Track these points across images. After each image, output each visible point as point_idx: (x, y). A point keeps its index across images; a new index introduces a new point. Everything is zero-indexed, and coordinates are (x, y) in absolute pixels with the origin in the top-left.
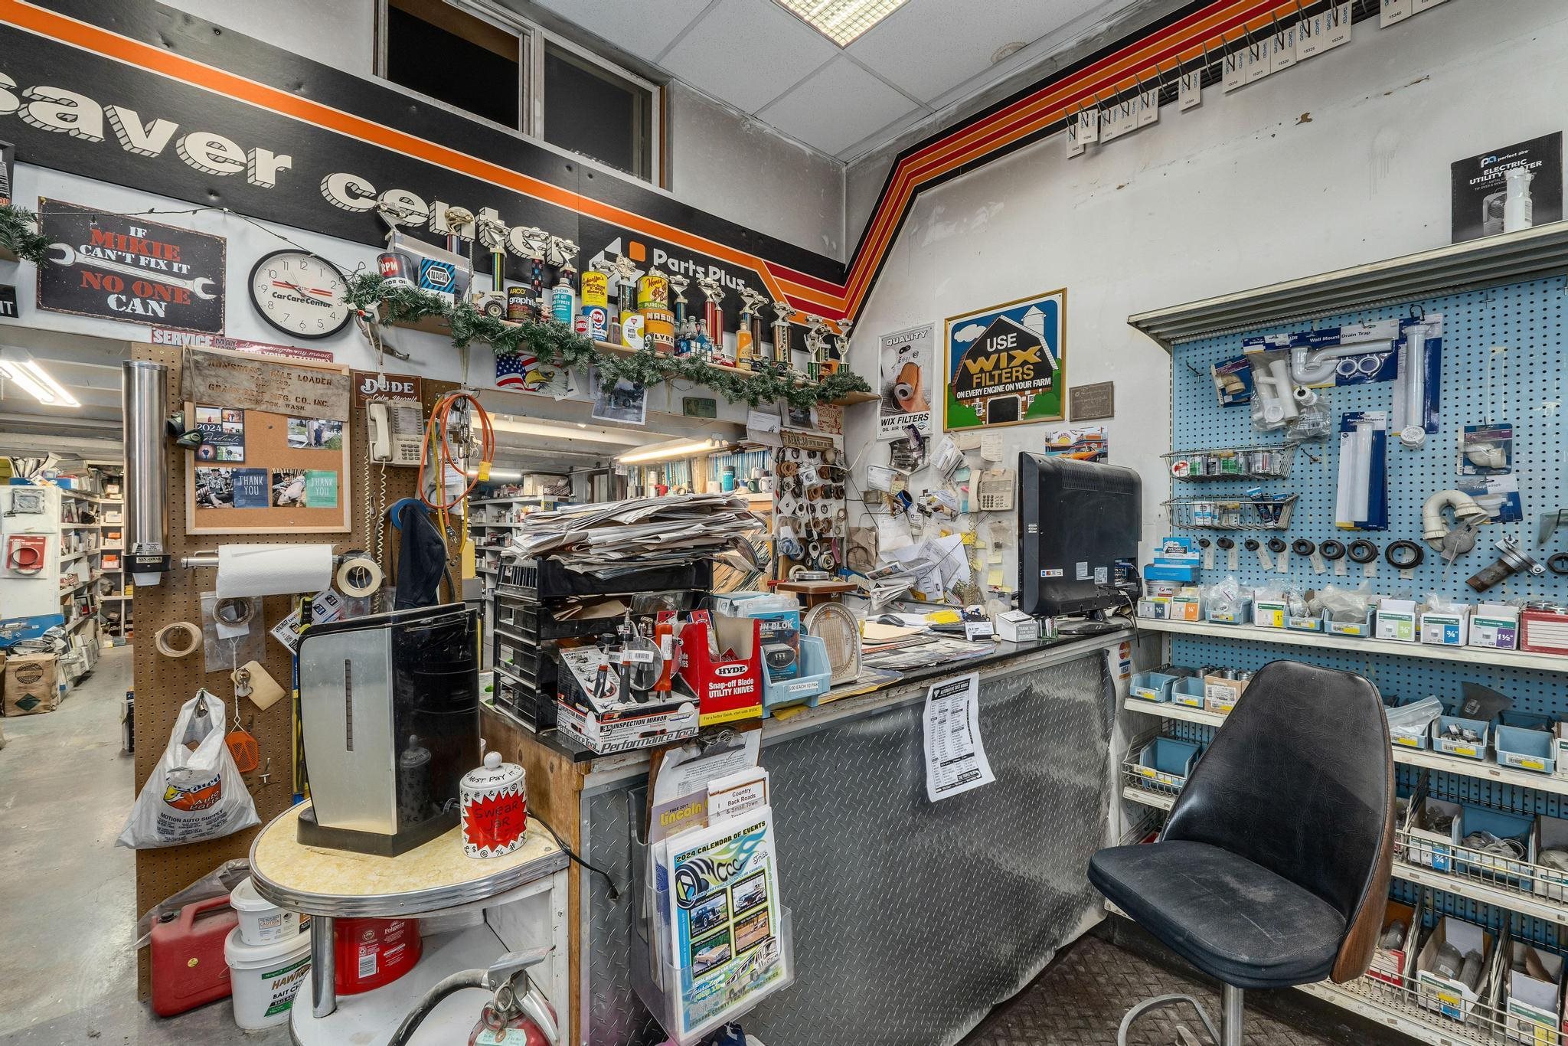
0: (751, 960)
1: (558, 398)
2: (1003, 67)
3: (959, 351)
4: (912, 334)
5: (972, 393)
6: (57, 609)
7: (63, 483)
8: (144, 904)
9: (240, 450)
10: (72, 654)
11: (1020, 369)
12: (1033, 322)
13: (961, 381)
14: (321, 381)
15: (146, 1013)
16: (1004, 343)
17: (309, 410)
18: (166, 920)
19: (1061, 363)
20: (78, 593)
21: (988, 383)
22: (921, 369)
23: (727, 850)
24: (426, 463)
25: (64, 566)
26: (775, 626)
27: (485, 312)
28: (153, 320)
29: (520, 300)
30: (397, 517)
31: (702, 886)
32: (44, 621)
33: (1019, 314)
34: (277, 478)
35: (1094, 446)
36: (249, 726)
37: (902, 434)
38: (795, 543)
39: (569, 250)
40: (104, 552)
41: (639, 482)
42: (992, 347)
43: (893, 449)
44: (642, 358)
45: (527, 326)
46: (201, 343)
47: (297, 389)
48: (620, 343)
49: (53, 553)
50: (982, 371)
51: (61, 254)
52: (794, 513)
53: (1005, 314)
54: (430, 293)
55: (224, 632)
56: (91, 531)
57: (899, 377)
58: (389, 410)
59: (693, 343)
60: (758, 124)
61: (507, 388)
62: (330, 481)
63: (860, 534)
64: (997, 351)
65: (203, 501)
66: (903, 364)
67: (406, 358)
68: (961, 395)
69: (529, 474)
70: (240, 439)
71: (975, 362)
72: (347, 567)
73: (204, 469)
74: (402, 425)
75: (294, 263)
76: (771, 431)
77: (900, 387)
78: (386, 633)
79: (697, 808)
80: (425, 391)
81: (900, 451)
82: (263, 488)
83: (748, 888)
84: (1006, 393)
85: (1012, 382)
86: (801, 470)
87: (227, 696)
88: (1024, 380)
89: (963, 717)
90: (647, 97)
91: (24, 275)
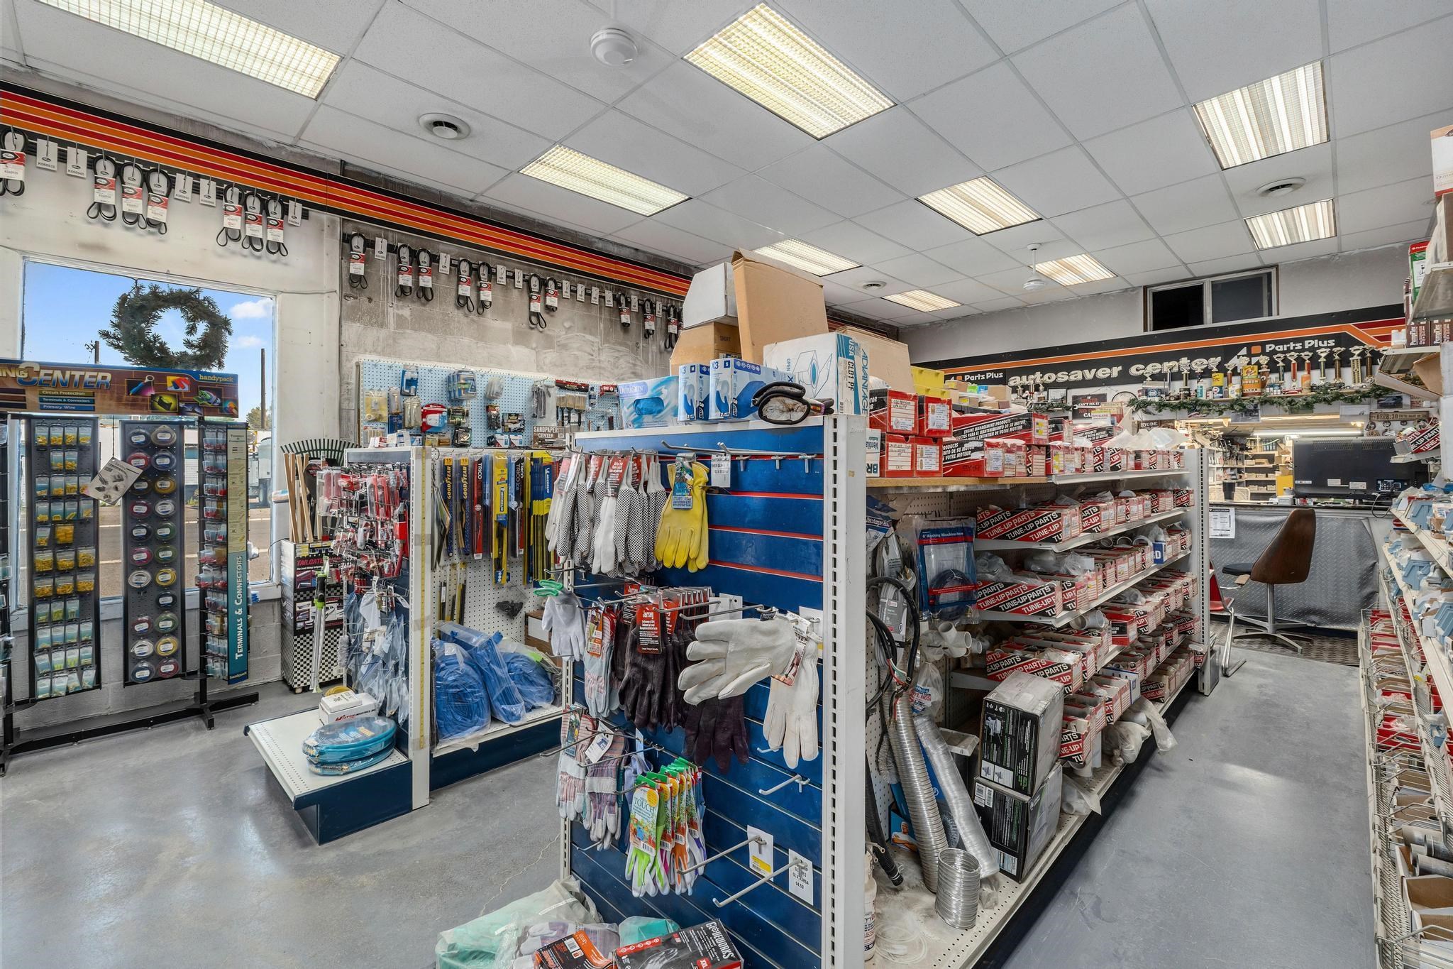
39: (1217, 362)
48: (1228, 397)
51: (1075, 407)
54: (1150, 398)
60: (1346, 253)
67: (1155, 415)
75: (1121, 395)
89: (1227, 520)
90: (1269, 275)
91: (1070, 414)
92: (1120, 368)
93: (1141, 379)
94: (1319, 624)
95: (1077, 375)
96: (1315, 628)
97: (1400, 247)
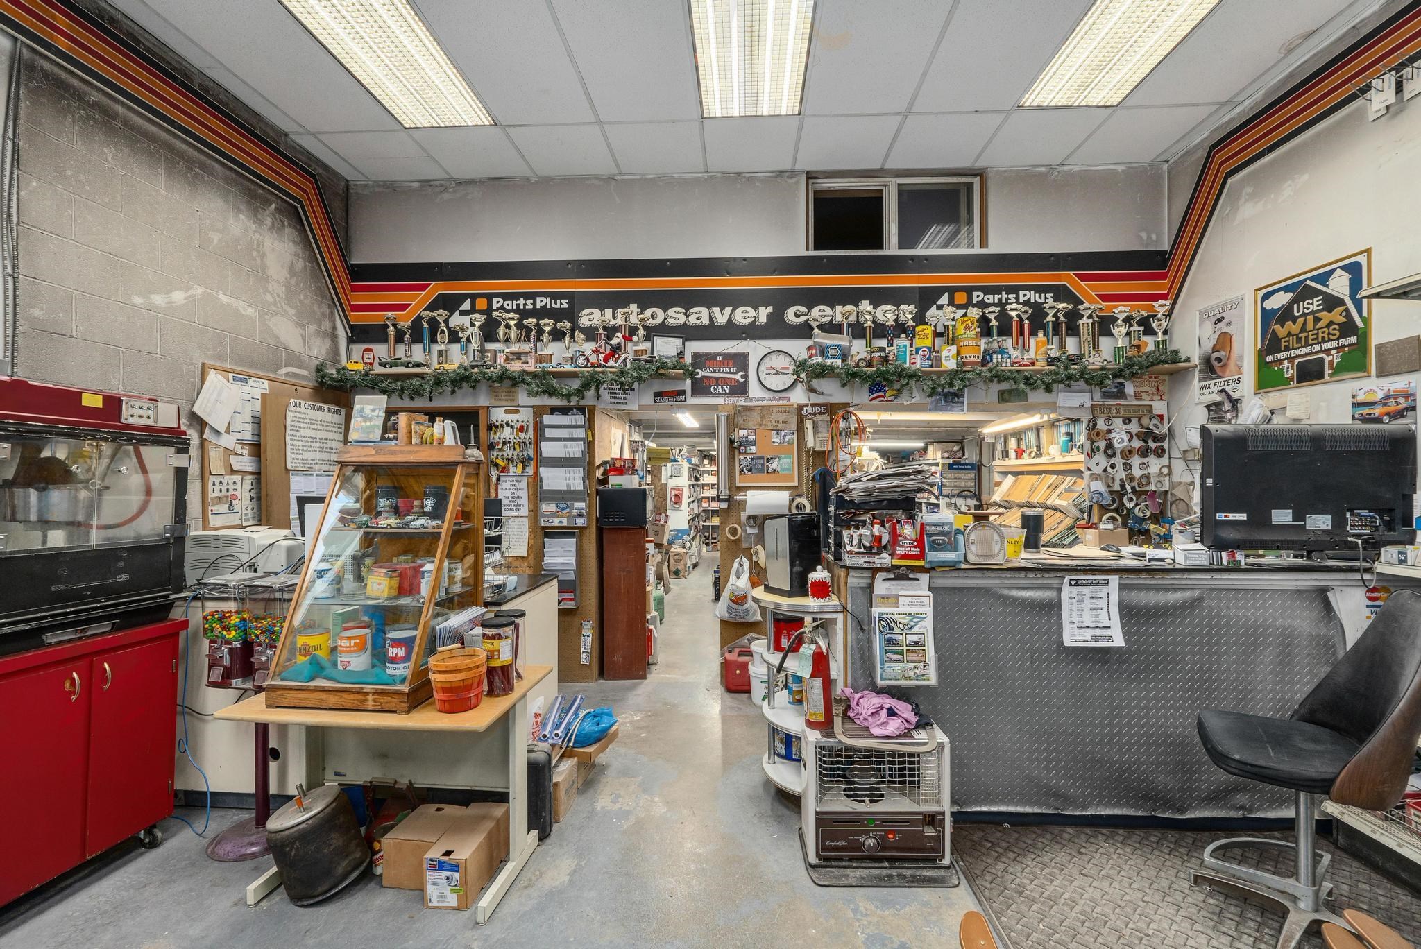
0: (915, 668)
1: (906, 403)
2: (1292, 57)
3: (1267, 317)
4: (1226, 307)
5: (1280, 356)
6: (686, 527)
7: (689, 461)
8: (724, 643)
9: (754, 448)
10: (692, 551)
11: (1326, 330)
12: (1339, 285)
13: (1271, 344)
14: (785, 412)
15: (723, 689)
16: (1311, 306)
17: (780, 426)
18: (730, 652)
19: (1366, 321)
20: (694, 519)
21: (1295, 346)
22: (1234, 337)
23: (904, 618)
24: (830, 448)
25: (689, 503)
26: (939, 528)
27: (858, 366)
28: (724, 394)
29: (876, 354)
30: (818, 478)
31: (891, 628)
32: (682, 532)
33: (1324, 278)
34: (768, 460)
35: (1401, 400)
36: (758, 575)
37: (1217, 398)
38: (1106, 495)
39: (911, 312)
40: (703, 498)
41: (1005, 447)
42: (1298, 311)
43: (1209, 411)
44: (954, 374)
45: (878, 369)
46: (740, 401)
47: (777, 417)
48: (940, 366)
49: (685, 499)
50: (1289, 334)
51: (697, 374)
52: (1105, 470)
53: (1310, 279)
54: (829, 362)
55: (750, 531)
56: (698, 486)
57: (1214, 346)
58: (814, 422)
59: (995, 356)
60: (1066, 168)
61: (875, 402)
62: (789, 460)
63: (1181, 488)
64: (1304, 315)
65: (742, 471)
66: (1218, 334)
67: (822, 394)
68: (1270, 358)
69: (931, 443)
70: (754, 443)
71: (1282, 327)
72: (795, 503)
73: (742, 457)
74: (820, 430)
75: (774, 357)
76: (1082, 406)
77: (1215, 355)
78: (786, 519)
79: (894, 600)
80: (831, 409)
81: (1216, 412)
82: (763, 465)
83: (915, 638)
84: (1312, 353)
85: (1318, 343)
86: (1113, 435)
87: (750, 560)
88: (1330, 340)
89: (1103, 603)
90: (970, 187)
91: (687, 385)
92: (770, 309)
93: (804, 331)
94: (1251, 810)
95: (700, 315)
96: (1245, 819)
97: (1123, 171)
